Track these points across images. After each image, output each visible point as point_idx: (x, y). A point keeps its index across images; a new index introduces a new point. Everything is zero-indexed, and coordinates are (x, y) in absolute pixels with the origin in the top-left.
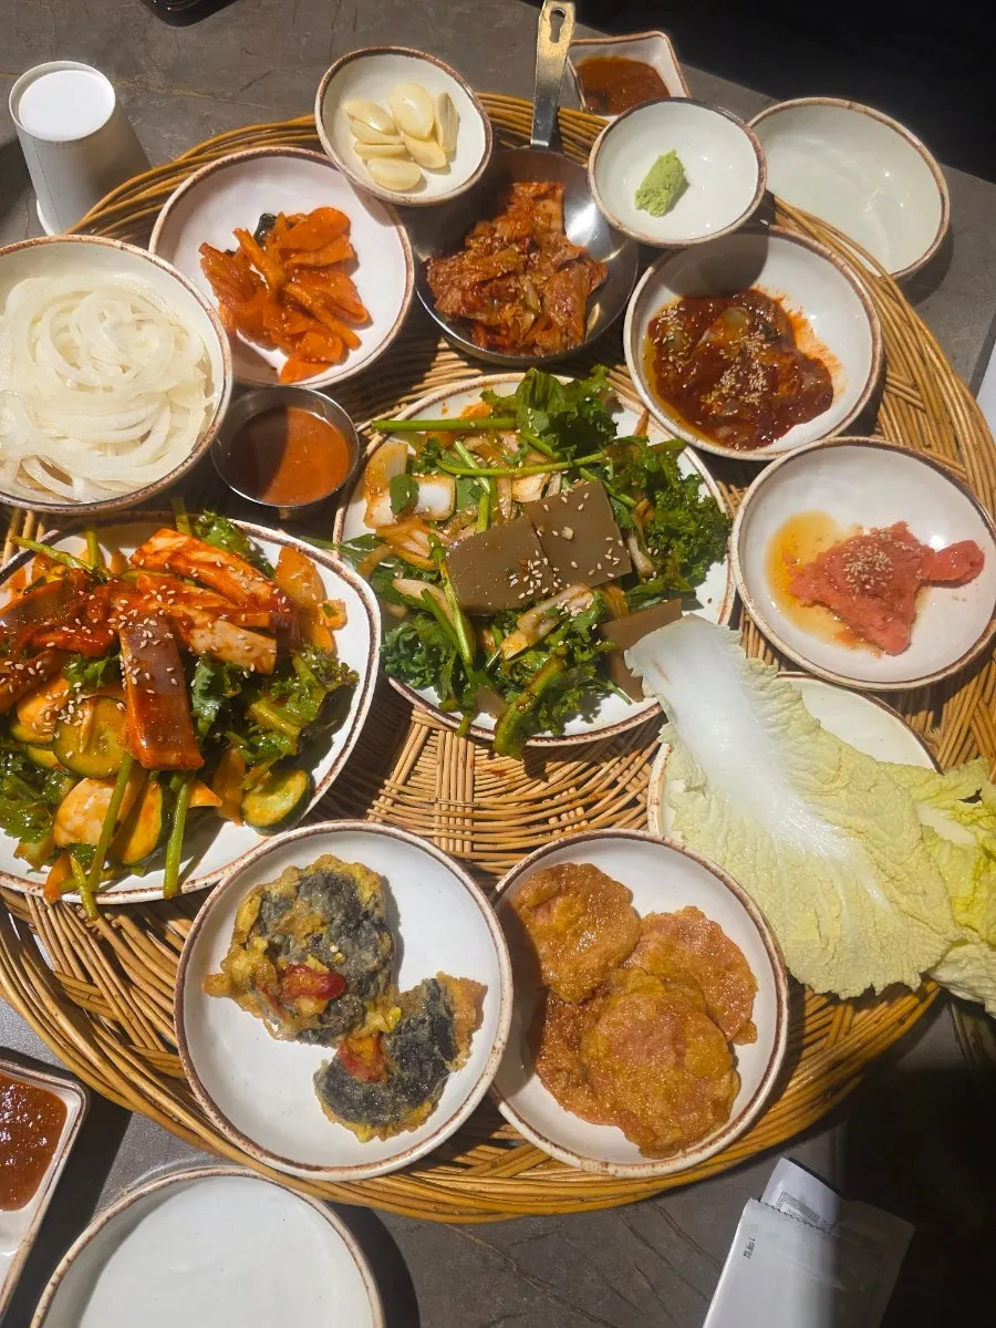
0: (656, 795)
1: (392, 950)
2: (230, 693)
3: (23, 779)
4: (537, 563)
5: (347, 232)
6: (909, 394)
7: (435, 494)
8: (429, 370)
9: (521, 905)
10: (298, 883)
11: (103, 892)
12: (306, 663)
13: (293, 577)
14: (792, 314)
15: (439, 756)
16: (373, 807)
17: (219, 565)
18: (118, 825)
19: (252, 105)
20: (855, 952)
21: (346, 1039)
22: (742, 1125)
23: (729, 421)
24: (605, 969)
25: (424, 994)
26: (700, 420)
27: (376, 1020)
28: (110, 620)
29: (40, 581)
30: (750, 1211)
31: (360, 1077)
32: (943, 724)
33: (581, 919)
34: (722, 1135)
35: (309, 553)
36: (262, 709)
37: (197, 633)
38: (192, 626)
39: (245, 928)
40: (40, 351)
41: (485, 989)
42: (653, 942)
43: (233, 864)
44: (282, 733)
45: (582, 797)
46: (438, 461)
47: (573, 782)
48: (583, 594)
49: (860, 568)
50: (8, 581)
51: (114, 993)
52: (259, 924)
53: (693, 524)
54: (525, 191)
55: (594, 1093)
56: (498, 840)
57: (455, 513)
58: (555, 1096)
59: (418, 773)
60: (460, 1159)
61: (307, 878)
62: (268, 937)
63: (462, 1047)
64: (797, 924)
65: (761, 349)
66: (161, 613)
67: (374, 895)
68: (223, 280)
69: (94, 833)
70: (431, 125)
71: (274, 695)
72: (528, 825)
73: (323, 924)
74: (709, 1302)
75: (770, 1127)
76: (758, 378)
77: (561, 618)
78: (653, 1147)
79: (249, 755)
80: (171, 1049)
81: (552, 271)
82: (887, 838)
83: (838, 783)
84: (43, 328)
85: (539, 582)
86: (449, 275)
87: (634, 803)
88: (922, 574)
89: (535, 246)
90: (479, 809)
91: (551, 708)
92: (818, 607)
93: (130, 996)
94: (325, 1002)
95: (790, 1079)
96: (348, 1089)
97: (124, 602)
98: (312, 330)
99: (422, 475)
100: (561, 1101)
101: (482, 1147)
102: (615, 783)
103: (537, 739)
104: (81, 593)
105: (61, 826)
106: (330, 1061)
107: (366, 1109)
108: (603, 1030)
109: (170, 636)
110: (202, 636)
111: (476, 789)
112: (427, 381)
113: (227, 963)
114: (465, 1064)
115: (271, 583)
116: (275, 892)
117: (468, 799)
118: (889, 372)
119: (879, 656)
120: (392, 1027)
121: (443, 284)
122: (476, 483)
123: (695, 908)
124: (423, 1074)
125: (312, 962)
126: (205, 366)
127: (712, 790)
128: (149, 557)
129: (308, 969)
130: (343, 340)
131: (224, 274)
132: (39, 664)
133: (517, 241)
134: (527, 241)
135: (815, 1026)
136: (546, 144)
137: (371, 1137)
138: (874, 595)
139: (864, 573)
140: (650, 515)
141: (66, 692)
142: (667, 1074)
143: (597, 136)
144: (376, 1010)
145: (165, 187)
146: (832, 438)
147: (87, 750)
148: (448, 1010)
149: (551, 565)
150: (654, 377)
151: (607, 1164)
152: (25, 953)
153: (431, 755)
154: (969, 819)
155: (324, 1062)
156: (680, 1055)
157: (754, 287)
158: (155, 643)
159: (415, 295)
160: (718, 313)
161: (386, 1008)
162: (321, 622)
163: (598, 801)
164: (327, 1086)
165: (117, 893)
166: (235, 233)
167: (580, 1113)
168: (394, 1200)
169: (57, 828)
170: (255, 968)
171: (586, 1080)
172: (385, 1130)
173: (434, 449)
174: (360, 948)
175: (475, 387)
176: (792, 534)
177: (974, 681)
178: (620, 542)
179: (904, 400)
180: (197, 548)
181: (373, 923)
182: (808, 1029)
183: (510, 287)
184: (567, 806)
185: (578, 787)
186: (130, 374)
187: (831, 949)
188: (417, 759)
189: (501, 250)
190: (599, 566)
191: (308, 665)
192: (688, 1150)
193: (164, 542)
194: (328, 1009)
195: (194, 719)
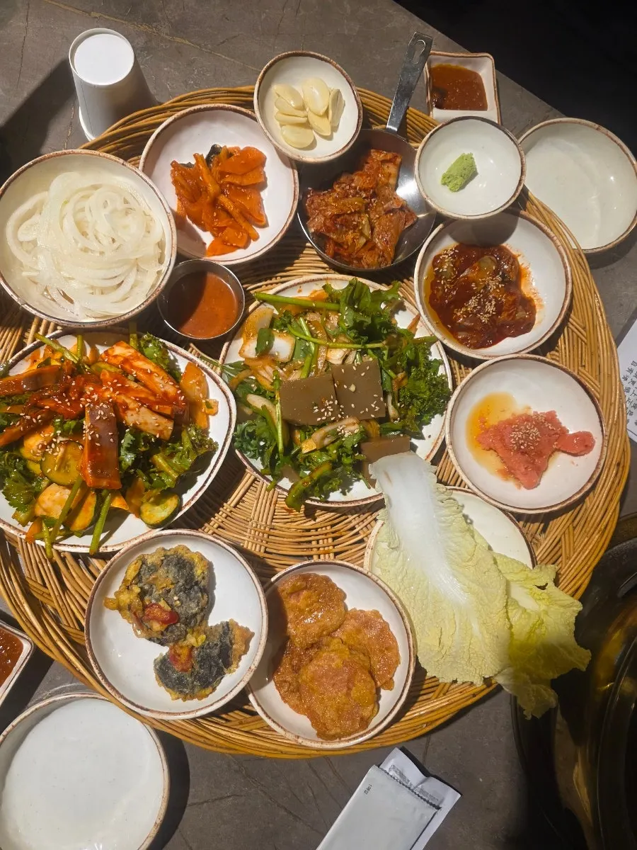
0: (372, 544)
1: (208, 602)
2: (143, 449)
3: (22, 474)
4: (331, 402)
5: (263, 164)
6: (580, 332)
7: (282, 346)
8: (298, 258)
9: (283, 591)
10: (163, 558)
11: (57, 543)
12: (189, 435)
13: (191, 382)
14: (523, 266)
15: (257, 494)
16: (214, 517)
17: (149, 371)
18: (70, 511)
19: (224, 57)
20: (454, 658)
21: (174, 645)
22: (373, 733)
23: (467, 329)
24: (320, 636)
25: (220, 630)
26: (450, 325)
27: (191, 640)
28: (82, 399)
29: (47, 362)
30: (373, 771)
31: (177, 667)
32: (547, 532)
33: (315, 604)
34: (362, 736)
35: (203, 368)
36: (159, 459)
37: (129, 413)
38: (127, 408)
39: (130, 578)
40: (65, 222)
41: (253, 634)
42: (350, 626)
43: (130, 541)
44: (168, 475)
45: (333, 533)
46: (289, 326)
47: (330, 523)
48: (354, 424)
49: (520, 436)
50: (30, 355)
51: (57, 594)
52: (138, 577)
53: (428, 393)
54: (377, 156)
55: (300, 698)
56: (280, 548)
57: (292, 360)
58: (281, 694)
59: (243, 502)
60: (224, 716)
61: (169, 556)
62: (141, 585)
63: (235, 663)
64: (430, 633)
65: (498, 287)
66: (110, 400)
67: (203, 573)
68: (182, 187)
69: (57, 513)
70: (326, 108)
71: (168, 452)
72: (299, 543)
73: (172, 584)
74: (342, 808)
75: (389, 735)
76: (491, 305)
77: (338, 437)
78: (323, 734)
79: (147, 484)
80: (82, 628)
81: (383, 212)
82: (487, 601)
83: (470, 563)
84: (69, 207)
85: (330, 413)
86: (319, 205)
87: (362, 541)
88: (557, 445)
89: (375, 195)
90: (273, 529)
91: (321, 485)
92: (492, 451)
93: (65, 597)
94: (165, 626)
95: (408, 711)
96: (170, 672)
97: (91, 389)
98: (231, 227)
99: (278, 331)
100: (283, 698)
101: (236, 712)
102: (353, 528)
103: (312, 500)
104: (69, 377)
105: (40, 505)
106: (164, 654)
107: (177, 684)
108: (312, 668)
109: (113, 415)
110: (132, 415)
111: (275, 517)
112: (295, 265)
113: (117, 594)
114: (234, 671)
115: (177, 386)
116: (149, 561)
117: (268, 523)
118: (572, 315)
119: (519, 487)
120: (200, 644)
121: (315, 209)
122: (307, 344)
123: (378, 612)
124: (211, 673)
125: (162, 603)
126: (161, 245)
127: (402, 549)
128: (111, 358)
129: (160, 607)
130: (248, 234)
131: (183, 182)
132: (39, 417)
133: (365, 190)
134: (372, 191)
135: (430, 685)
136: (396, 129)
137: (178, 698)
138: (524, 453)
139: (522, 439)
140: (405, 382)
141: (52, 434)
142: (340, 697)
143: (428, 133)
144: (193, 633)
145: (158, 119)
146: (523, 354)
147: (59, 469)
148: (231, 641)
149: (339, 404)
150: (430, 292)
151: (298, 737)
152: (12, 565)
153: (254, 493)
154: (538, 598)
155: (161, 654)
156: (349, 689)
157: (504, 244)
158: (104, 418)
159: (296, 215)
160: (478, 258)
161: (199, 633)
162: (203, 410)
163: (342, 536)
164: (160, 668)
165: (65, 545)
166: (195, 155)
167: (292, 707)
168: (183, 732)
169: (38, 506)
170: (131, 602)
171: (298, 690)
172: (186, 697)
173: (288, 317)
174: (190, 600)
175: (321, 279)
176: (488, 404)
177: (570, 513)
178: (382, 399)
179: (576, 334)
180: (138, 359)
181: (200, 588)
182: (425, 686)
183: (354, 221)
184: (323, 537)
185: (332, 526)
186: (116, 245)
187: (443, 652)
188: (245, 493)
189: (353, 196)
190: (367, 410)
191: (190, 437)
192: (343, 739)
193: (120, 351)
194: (167, 629)
195: (120, 462)
